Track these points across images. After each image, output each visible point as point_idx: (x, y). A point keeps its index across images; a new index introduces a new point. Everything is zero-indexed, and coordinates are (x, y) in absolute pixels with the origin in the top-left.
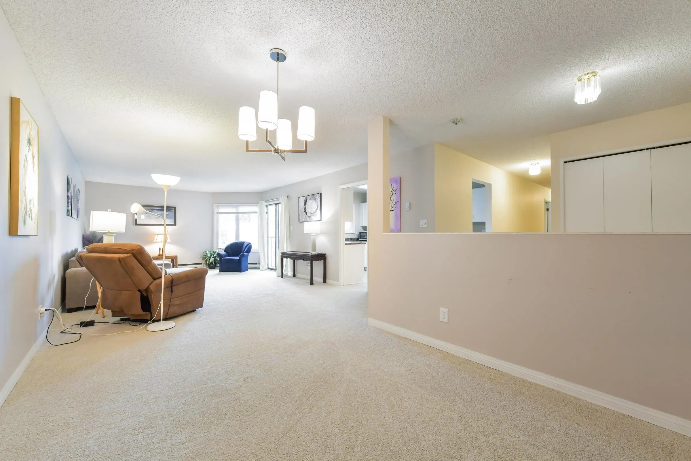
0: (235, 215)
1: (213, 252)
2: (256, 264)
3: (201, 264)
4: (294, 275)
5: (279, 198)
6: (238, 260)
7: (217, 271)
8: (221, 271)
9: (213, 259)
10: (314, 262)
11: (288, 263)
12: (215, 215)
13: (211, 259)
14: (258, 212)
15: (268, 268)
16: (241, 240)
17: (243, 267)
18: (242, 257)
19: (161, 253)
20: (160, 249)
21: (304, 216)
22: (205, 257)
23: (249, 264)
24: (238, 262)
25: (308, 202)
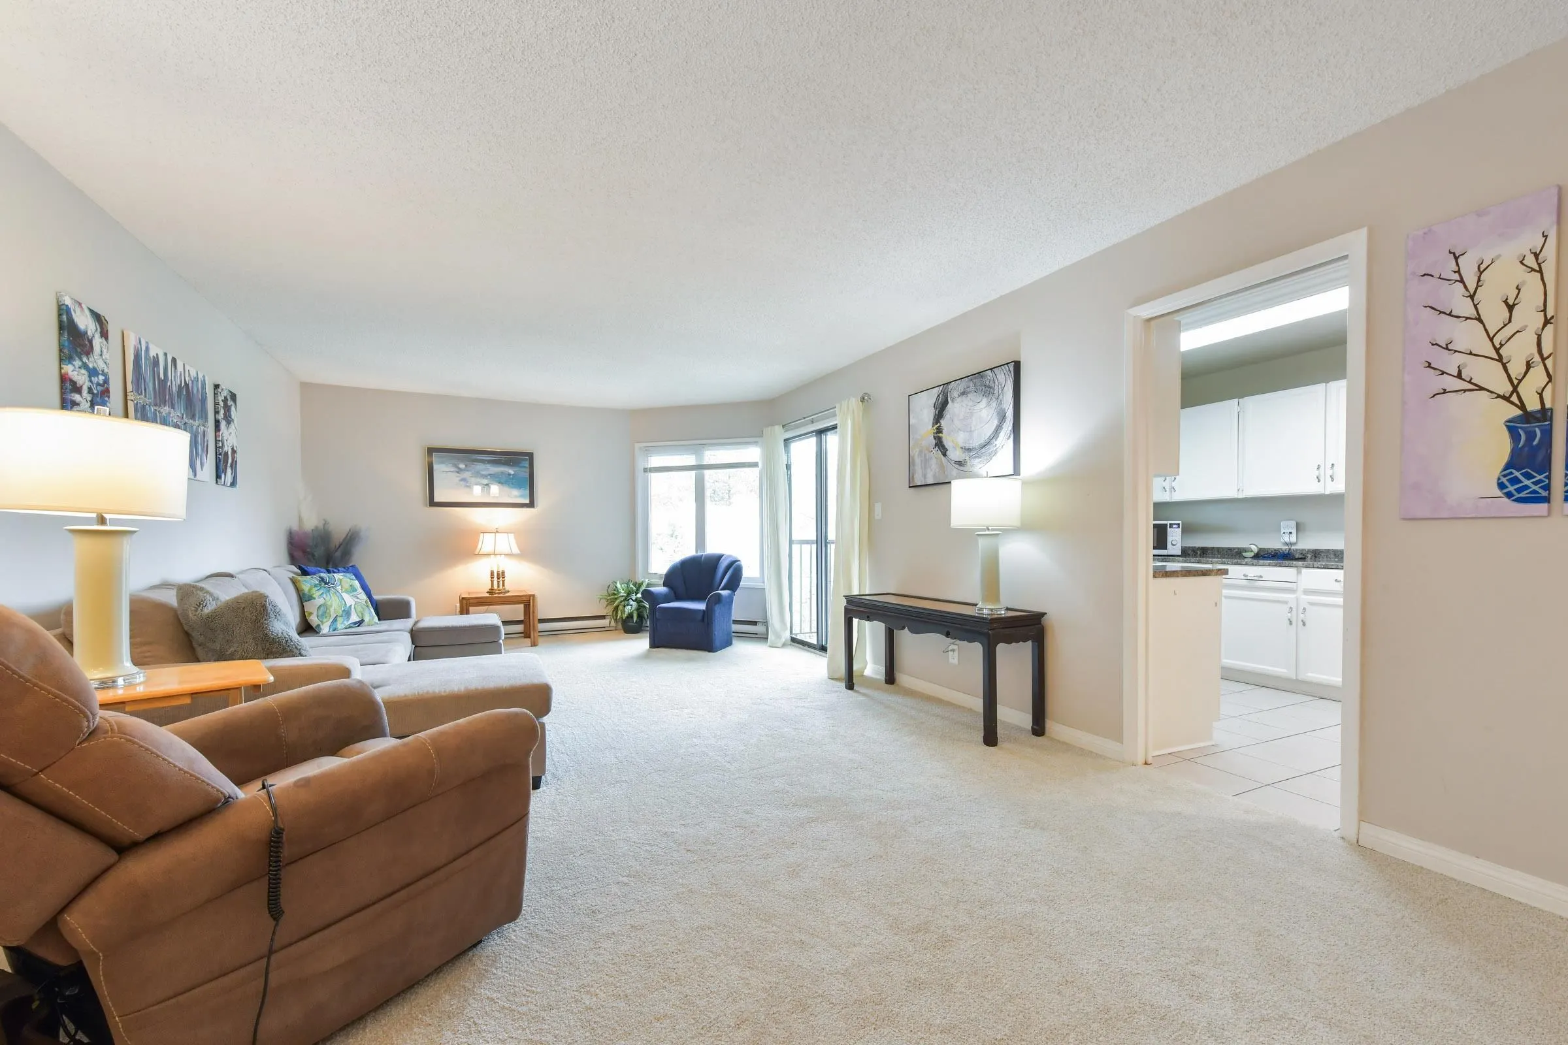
0: (693, 473)
1: (635, 584)
2: (755, 623)
3: (603, 617)
4: (890, 679)
5: (830, 411)
6: (701, 614)
7: (642, 643)
8: (654, 644)
9: (634, 604)
10: (1001, 648)
11: (869, 634)
12: (640, 474)
13: (628, 605)
14: (760, 465)
15: (794, 640)
16: (712, 549)
17: (718, 633)
18: (716, 604)
19: (495, 587)
20: (492, 574)
21: (933, 463)
22: (612, 597)
23: (736, 622)
24: (703, 620)
25: (955, 408)
